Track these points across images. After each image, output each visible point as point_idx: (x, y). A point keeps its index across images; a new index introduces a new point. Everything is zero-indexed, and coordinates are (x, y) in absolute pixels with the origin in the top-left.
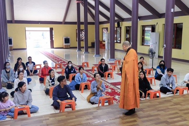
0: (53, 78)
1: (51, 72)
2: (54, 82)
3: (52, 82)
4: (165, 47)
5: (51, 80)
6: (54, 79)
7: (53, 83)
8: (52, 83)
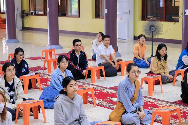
0: (10, 83)
1: (8, 68)
2: (14, 90)
3: (9, 91)
4: (187, 14)
5: (8, 88)
6: (13, 84)
7: (12, 93)
8: (10, 94)
